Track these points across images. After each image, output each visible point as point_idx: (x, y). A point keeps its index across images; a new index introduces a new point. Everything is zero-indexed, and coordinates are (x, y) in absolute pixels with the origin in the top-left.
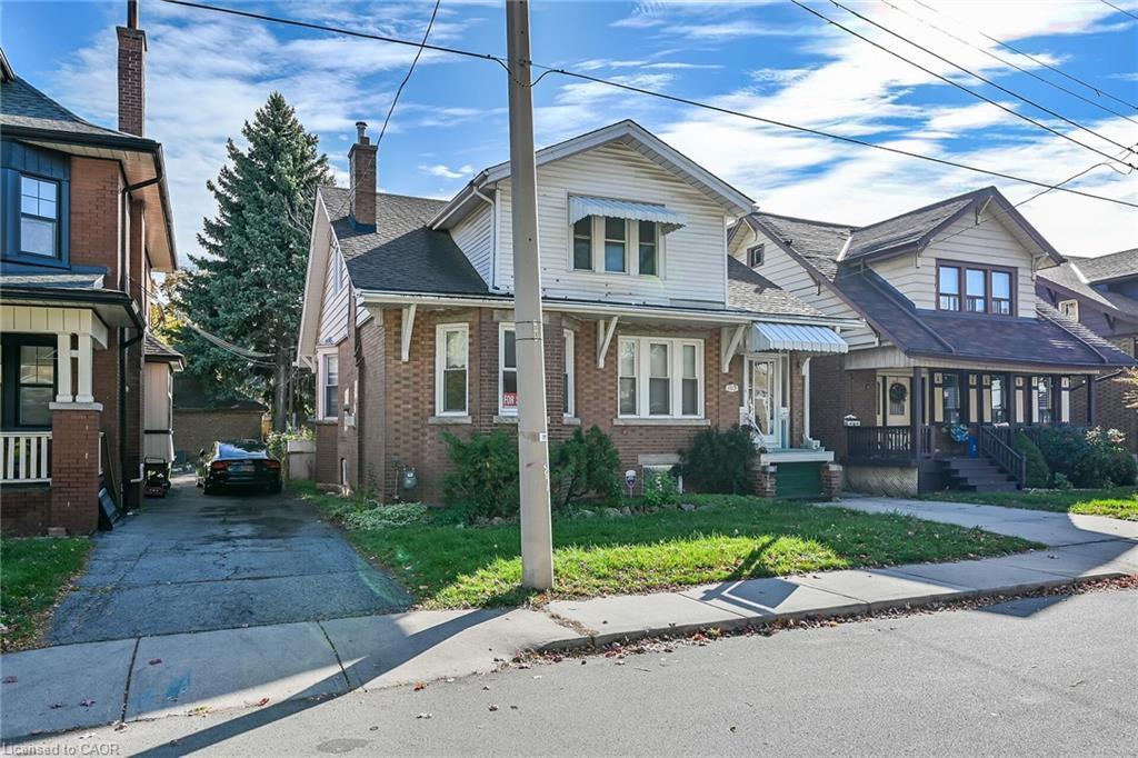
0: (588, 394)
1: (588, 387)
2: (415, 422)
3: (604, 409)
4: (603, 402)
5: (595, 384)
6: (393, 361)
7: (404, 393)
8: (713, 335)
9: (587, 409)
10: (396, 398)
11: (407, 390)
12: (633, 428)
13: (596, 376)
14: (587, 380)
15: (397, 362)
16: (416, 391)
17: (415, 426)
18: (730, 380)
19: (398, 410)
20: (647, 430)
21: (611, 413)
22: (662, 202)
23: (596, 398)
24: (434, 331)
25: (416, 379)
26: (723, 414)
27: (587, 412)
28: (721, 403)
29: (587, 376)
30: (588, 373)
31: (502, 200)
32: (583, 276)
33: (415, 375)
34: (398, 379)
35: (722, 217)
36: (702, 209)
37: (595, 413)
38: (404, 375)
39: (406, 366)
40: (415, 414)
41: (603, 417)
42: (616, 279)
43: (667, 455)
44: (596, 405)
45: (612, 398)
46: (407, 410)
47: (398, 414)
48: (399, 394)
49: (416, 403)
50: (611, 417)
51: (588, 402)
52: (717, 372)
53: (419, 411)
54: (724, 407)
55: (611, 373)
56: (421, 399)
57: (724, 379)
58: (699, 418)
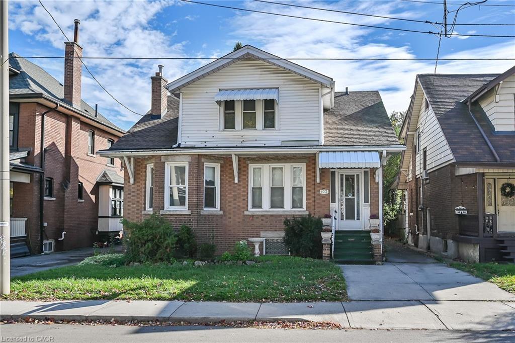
0: (230, 198)
1: (230, 193)
2: (137, 214)
3: (239, 206)
4: (239, 202)
5: (234, 191)
6: (127, 184)
7: (132, 199)
8: (311, 160)
9: (229, 206)
10: (129, 202)
11: (134, 198)
12: (258, 216)
13: (234, 187)
14: (230, 190)
15: (129, 184)
16: (139, 198)
17: (138, 216)
18: (323, 187)
19: (130, 208)
20: (267, 218)
21: (244, 208)
22: (277, 86)
23: (235, 200)
24: (146, 168)
25: (138, 192)
26: (318, 207)
27: (230, 208)
28: (317, 201)
29: (229, 187)
30: (230, 186)
31: (183, 98)
32: (229, 133)
33: (138, 190)
34: (129, 192)
35: (318, 89)
36: (304, 87)
37: (234, 208)
38: (132, 190)
39: (133, 186)
40: (138, 210)
41: (239, 210)
42: (249, 133)
43: (279, 232)
44: (235, 204)
45: (244, 200)
46: (134, 208)
47: (129, 210)
48: (129, 200)
49: (138, 204)
50: (243, 210)
51: (230, 202)
52: (313, 183)
53: (139, 208)
54: (318, 203)
55: (244, 185)
56: (141, 202)
57: (319, 187)
58: (303, 210)
